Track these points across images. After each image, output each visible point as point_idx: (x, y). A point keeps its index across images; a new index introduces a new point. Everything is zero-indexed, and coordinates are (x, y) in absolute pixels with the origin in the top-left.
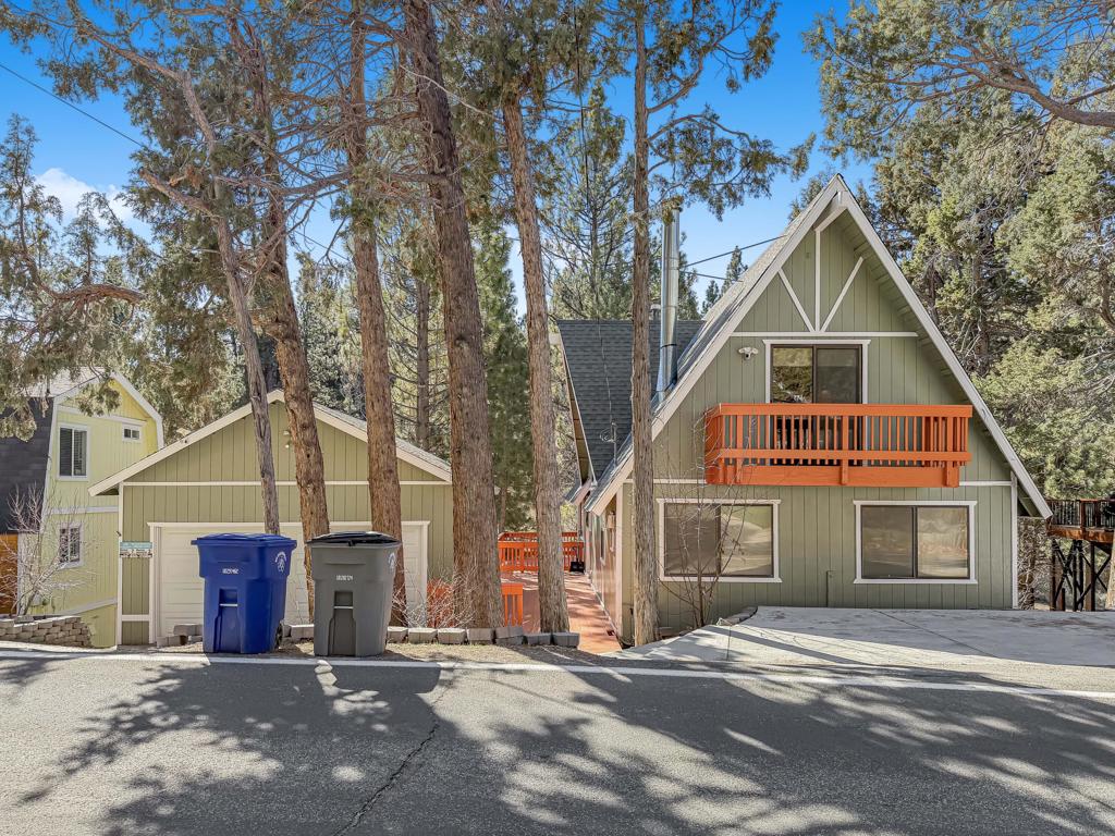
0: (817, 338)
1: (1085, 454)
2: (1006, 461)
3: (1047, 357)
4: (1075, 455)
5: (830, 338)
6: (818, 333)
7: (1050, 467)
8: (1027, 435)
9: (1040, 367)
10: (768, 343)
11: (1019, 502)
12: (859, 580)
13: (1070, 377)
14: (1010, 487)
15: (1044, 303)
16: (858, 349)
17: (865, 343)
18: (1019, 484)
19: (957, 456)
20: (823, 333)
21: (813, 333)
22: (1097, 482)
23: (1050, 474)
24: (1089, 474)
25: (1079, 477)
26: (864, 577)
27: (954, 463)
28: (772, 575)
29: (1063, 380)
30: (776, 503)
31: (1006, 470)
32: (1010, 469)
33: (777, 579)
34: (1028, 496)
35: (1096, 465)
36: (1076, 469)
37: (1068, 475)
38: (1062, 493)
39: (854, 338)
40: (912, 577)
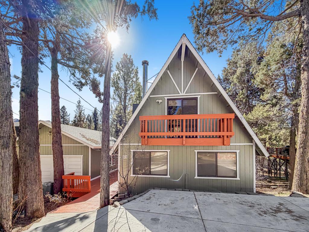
0: (182, 96)
1: (276, 137)
2: (251, 136)
3: (267, 107)
4: (273, 137)
5: (187, 96)
6: (183, 94)
7: (267, 140)
8: (260, 130)
9: (265, 110)
10: (166, 98)
11: (256, 150)
12: (196, 177)
13: (274, 112)
14: (252, 145)
15: (266, 92)
16: (196, 99)
17: (199, 97)
18: (256, 145)
19: (229, 134)
20: (184, 94)
21: (181, 94)
22: (279, 143)
23: (267, 142)
24: (277, 141)
25: (274, 142)
26: (198, 176)
27: (227, 137)
28: (167, 175)
29: (272, 113)
30: (169, 151)
31: (251, 139)
32: (252, 139)
33: (168, 176)
34: (260, 149)
35: (279, 139)
36: (274, 140)
37: (272, 142)
38: (270, 146)
39: (195, 95)
40: (215, 176)
